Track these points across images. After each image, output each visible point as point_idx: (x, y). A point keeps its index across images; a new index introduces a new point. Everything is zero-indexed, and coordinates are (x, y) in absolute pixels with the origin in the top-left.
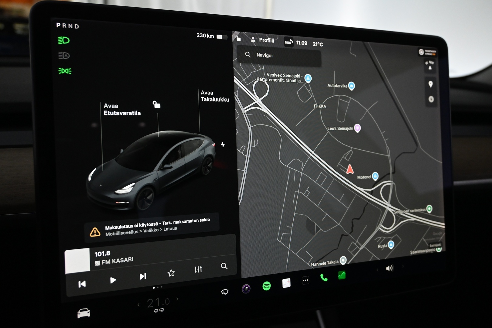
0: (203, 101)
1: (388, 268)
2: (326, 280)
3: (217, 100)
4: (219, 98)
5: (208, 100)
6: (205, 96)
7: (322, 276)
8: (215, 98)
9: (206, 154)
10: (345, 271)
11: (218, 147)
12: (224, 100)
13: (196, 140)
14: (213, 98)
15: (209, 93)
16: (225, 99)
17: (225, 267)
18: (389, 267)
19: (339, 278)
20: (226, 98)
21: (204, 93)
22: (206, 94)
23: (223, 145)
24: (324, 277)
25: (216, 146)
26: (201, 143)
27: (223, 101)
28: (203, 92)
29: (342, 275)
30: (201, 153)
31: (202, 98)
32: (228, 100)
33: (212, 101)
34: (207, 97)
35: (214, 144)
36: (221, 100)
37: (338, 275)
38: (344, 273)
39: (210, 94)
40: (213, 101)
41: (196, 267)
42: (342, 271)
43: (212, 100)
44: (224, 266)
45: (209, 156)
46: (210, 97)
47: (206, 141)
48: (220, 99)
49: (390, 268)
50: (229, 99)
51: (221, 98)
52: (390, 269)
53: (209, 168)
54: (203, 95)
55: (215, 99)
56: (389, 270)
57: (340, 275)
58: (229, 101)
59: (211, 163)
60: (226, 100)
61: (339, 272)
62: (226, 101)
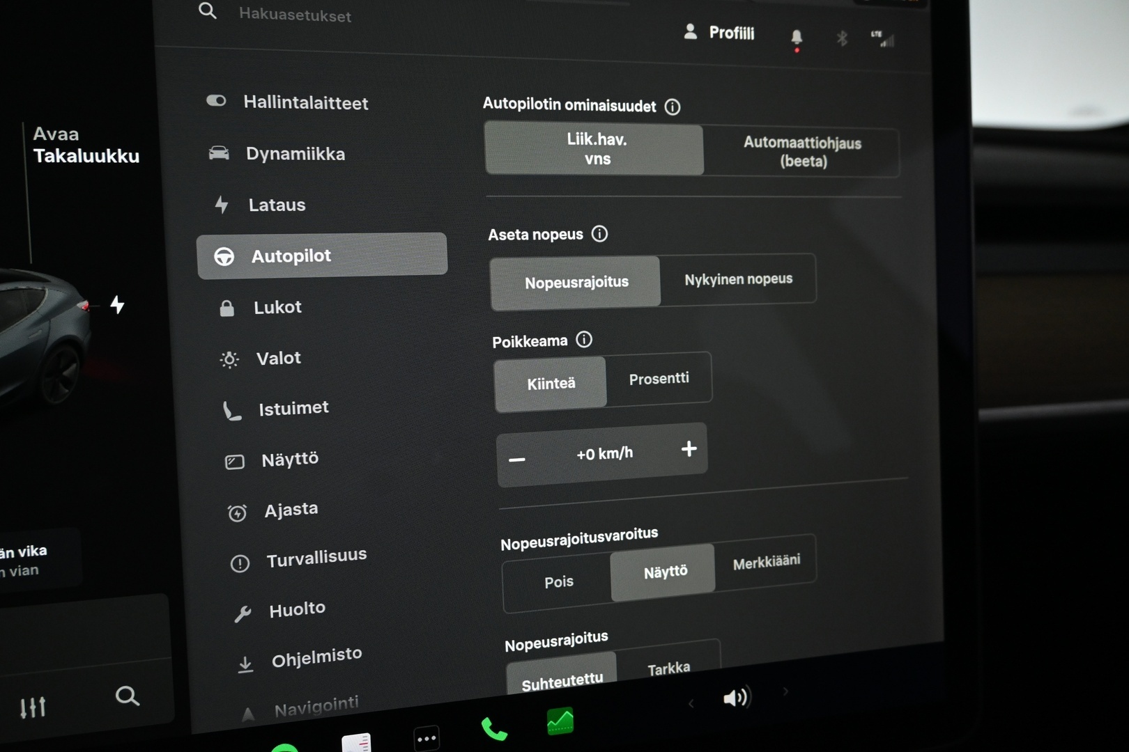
0: (40, 161)
1: (730, 699)
2: (502, 736)
3: (93, 158)
4: (101, 150)
5: (60, 157)
6: (50, 146)
7: (486, 724)
8: (87, 150)
9: (55, 336)
10: (571, 709)
11: (99, 311)
12: (121, 158)
13: (17, 289)
14: (80, 150)
15: (64, 136)
16: (125, 154)
17: (132, 699)
18: (733, 693)
19: (549, 730)
20: (128, 152)
21: (43, 136)
22: (52, 139)
23: (117, 305)
24: (495, 729)
25: (90, 309)
26: (36, 298)
27: (115, 161)
28: (39, 133)
29: (562, 722)
30: (38, 333)
31: (39, 151)
32: (134, 158)
33: (75, 161)
34: (57, 150)
35: (84, 304)
36: (111, 157)
37: (546, 723)
38: (568, 715)
39: (66, 139)
40: (80, 161)
41: (23, 701)
42: (564, 708)
43: (73, 158)
44: (127, 696)
45: (68, 341)
46: (68, 147)
47: (54, 294)
48: (103, 154)
49: (737, 698)
50: (137, 154)
51: (108, 150)
52: (739, 700)
53: (67, 382)
54: (40, 143)
55: (85, 154)
56: (734, 704)
57: (555, 722)
58: (137, 160)
59: (74, 366)
60: (127, 157)
61: (550, 712)
62: (126, 161)
